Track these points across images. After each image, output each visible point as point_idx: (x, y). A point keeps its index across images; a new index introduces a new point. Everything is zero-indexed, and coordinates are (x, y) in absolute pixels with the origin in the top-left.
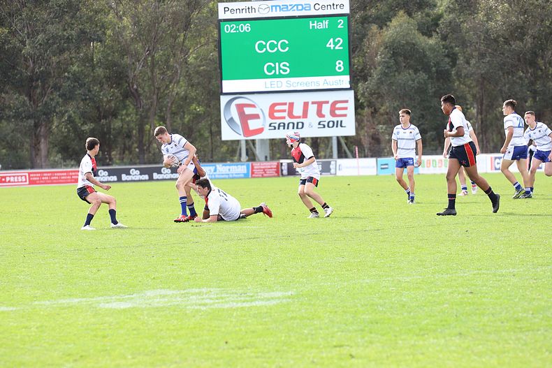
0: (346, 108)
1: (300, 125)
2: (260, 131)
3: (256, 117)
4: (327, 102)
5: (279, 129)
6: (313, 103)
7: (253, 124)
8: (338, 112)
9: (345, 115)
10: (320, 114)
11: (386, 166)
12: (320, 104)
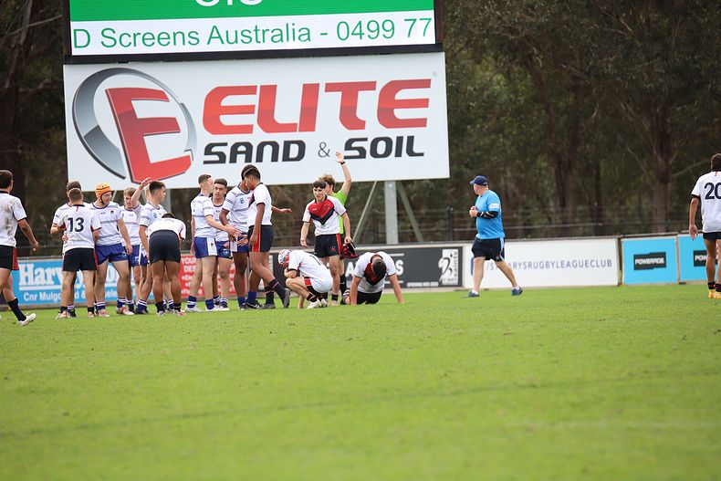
0: (423, 103)
1: (294, 151)
2: (181, 165)
3: (168, 125)
4: (370, 86)
5: (233, 160)
6: (331, 87)
7: (159, 148)
8: (400, 114)
9: (421, 123)
10: (349, 117)
11: (661, 261)
12: (349, 92)
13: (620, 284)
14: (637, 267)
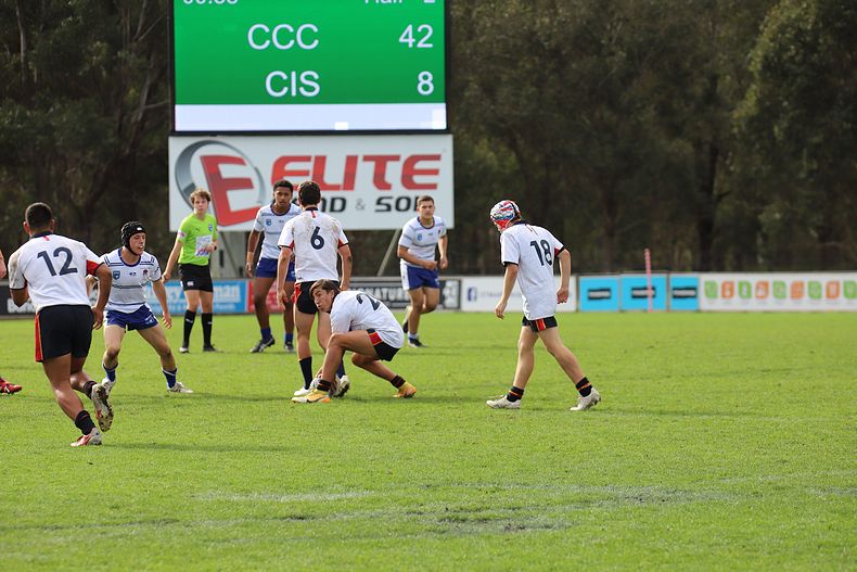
0: (435, 172)
1: (338, 205)
3: (245, 184)
4: (396, 158)
6: (367, 158)
7: (238, 200)
8: (418, 179)
9: (433, 187)
10: (380, 181)
12: (381, 162)
13: (577, 311)
14: (591, 298)
